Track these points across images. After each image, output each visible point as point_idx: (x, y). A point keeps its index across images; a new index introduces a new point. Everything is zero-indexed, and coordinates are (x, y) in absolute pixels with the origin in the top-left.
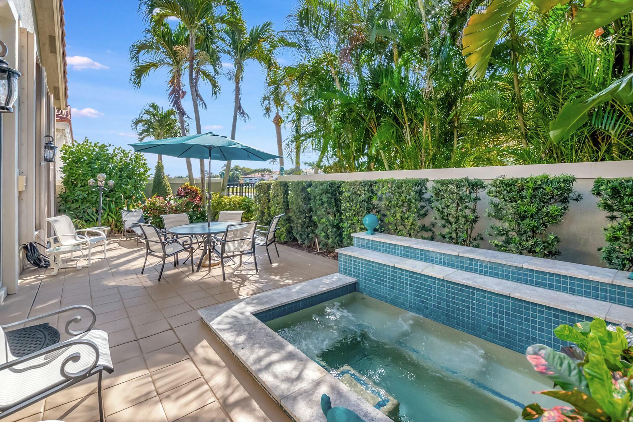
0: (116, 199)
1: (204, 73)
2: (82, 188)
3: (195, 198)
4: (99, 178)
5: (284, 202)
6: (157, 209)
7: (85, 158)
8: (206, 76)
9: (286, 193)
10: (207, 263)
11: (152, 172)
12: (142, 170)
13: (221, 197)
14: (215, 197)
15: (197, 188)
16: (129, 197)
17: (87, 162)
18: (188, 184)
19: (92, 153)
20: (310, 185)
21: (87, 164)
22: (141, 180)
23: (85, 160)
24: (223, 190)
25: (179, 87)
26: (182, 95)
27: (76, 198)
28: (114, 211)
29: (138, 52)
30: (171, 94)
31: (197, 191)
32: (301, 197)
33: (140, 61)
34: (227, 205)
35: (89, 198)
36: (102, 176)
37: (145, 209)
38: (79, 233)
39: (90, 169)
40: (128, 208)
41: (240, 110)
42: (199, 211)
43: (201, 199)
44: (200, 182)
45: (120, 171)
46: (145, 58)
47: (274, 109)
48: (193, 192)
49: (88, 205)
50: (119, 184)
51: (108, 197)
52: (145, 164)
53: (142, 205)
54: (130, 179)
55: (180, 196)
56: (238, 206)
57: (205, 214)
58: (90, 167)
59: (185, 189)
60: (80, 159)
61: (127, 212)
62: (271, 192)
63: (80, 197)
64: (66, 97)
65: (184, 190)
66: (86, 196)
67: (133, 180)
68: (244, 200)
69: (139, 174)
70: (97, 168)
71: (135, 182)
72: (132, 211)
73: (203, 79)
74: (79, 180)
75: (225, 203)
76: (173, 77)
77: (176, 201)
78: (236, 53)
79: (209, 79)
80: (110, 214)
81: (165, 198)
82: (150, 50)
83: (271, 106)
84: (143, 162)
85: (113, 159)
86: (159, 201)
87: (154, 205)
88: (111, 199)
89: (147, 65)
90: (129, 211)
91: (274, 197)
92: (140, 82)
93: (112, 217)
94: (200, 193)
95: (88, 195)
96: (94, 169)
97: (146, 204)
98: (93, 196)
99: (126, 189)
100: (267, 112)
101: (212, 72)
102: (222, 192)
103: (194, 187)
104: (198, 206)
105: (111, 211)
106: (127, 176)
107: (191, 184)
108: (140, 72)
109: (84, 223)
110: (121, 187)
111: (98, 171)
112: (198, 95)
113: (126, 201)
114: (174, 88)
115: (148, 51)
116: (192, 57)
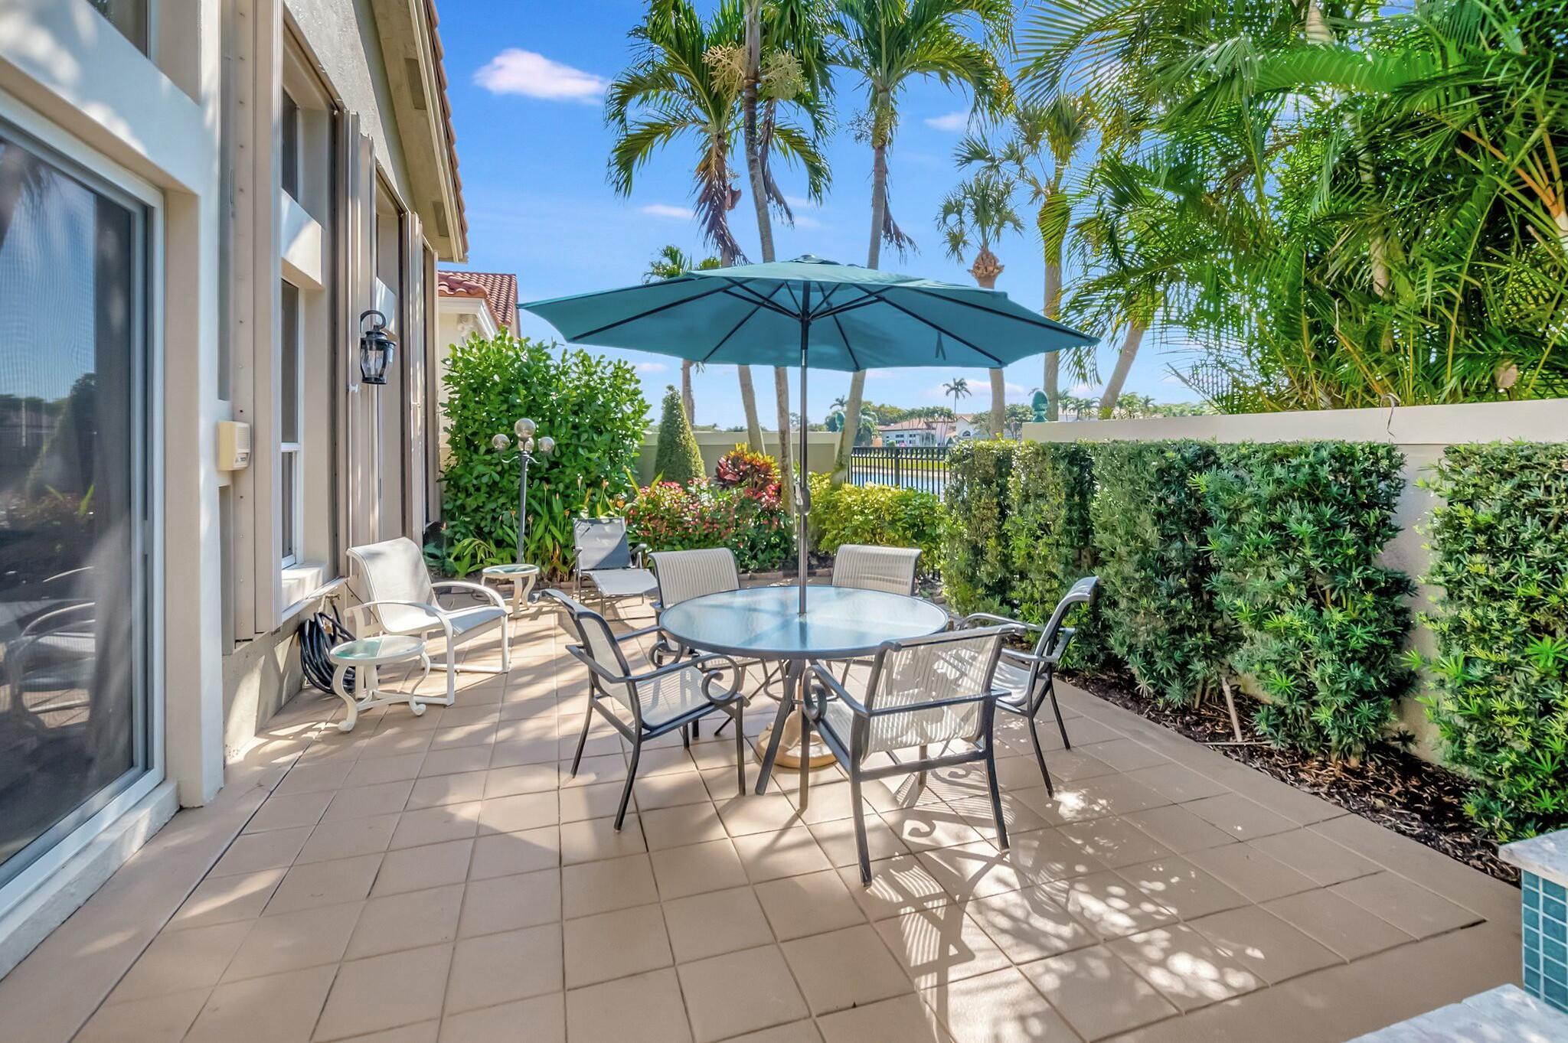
0: (567, 487)
1: (787, 135)
2: (488, 457)
3: (762, 488)
4: (520, 430)
5: (1070, 521)
6: (663, 518)
7: (496, 377)
8: (791, 144)
9: (1080, 490)
10: (796, 752)
11: (656, 415)
12: (628, 409)
13: (835, 487)
14: (819, 486)
15: (768, 459)
16: (594, 484)
17: (500, 388)
18: (745, 446)
19: (512, 364)
20: (1206, 458)
21: (500, 394)
22: (625, 437)
23: (495, 384)
24: (841, 466)
25: (722, 177)
26: (729, 201)
27: (475, 482)
28: (560, 519)
29: (623, 101)
30: (703, 200)
31: (767, 468)
32: (1153, 505)
33: (628, 123)
34: (854, 513)
35: (505, 483)
36: (526, 426)
37: (633, 518)
38: (440, 592)
39: (505, 407)
40: (592, 512)
41: (888, 231)
42: (774, 527)
43: (779, 490)
44: (777, 441)
45: (576, 413)
46: (641, 112)
47: (973, 236)
48: (758, 471)
49: (502, 500)
50: (572, 448)
51: (548, 481)
52: (636, 393)
53: (628, 505)
54: (600, 433)
55: (722, 481)
56: (888, 518)
57: (790, 534)
58: (506, 401)
59: (736, 461)
60: (484, 380)
61: (588, 525)
62: (1017, 481)
63: (485, 480)
64: (463, 228)
65: (734, 465)
66: (497, 478)
67: (606, 437)
68: (904, 501)
69: (622, 420)
70: (520, 406)
71: (613, 440)
72: (599, 522)
73: (785, 152)
74: (482, 435)
75: (849, 507)
76: (708, 157)
77: (715, 496)
78: (876, 59)
79: (800, 152)
80: (552, 527)
81: (684, 487)
82: (652, 92)
83: (966, 229)
84: (633, 386)
85: (559, 380)
86: (670, 495)
87: (656, 506)
88: (553, 487)
89: (647, 132)
90: (594, 520)
91: (1026, 499)
92: (628, 180)
93: (554, 538)
94: (776, 472)
95: (501, 474)
96: (514, 406)
97: (636, 503)
98: (513, 478)
99: (588, 459)
100: (955, 248)
101: (809, 132)
102: (837, 471)
103: (762, 458)
104: (772, 513)
105: (553, 519)
106: (592, 426)
107: (754, 447)
108: (629, 153)
109: (493, 549)
110: (576, 454)
111: (523, 411)
112: (769, 188)
113: (590, 491)
114: (710, 182)
115: (646, 98)
116: (751, 74)
